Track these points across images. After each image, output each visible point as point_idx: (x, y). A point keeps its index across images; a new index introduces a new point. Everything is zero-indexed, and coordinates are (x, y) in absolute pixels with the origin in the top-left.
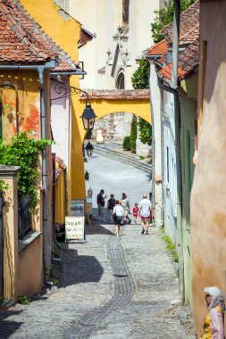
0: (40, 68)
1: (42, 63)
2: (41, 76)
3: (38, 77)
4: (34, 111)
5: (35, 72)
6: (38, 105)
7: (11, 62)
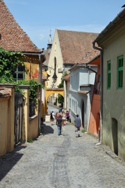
0: (40, 55)
1: (40, 53)
2: (40, 58)
3: (38, 59)
4: (37, 71)
5: (38, 56)
6: (38, 69)
7: (29, 52)
